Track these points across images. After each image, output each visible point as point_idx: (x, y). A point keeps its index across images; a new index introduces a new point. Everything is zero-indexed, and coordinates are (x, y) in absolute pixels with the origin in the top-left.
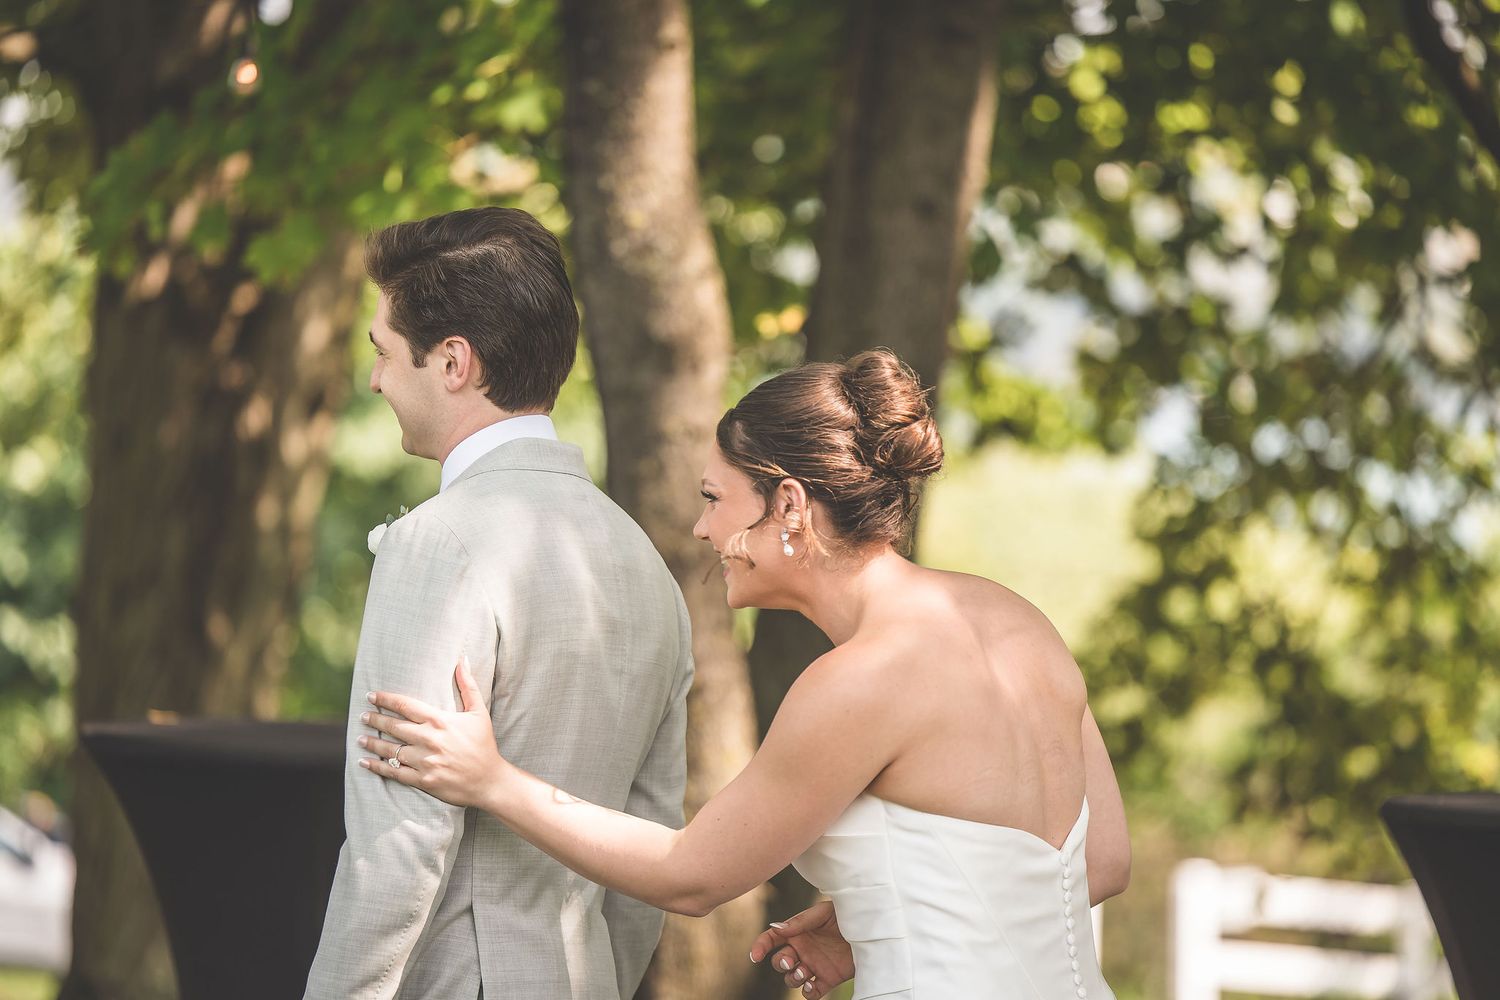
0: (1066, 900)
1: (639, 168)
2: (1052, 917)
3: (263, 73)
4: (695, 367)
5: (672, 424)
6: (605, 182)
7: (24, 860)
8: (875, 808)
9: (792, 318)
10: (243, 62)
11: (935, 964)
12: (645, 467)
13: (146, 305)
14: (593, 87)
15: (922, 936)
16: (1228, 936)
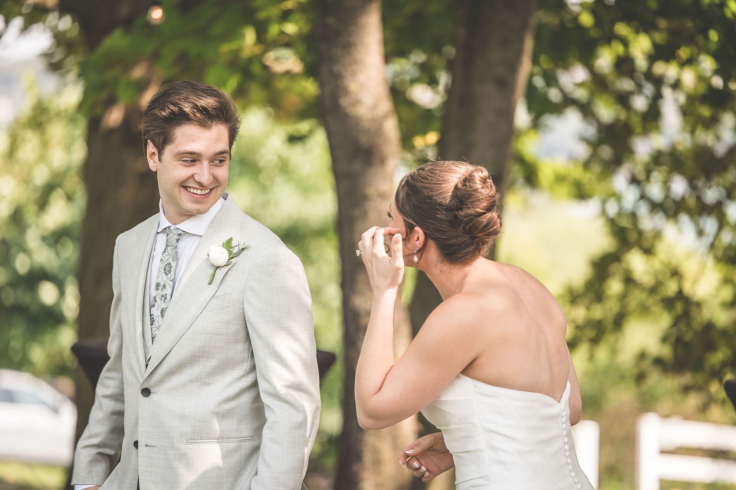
0: (564, 428)
1: (356, 62)
2: (556, 438)
3: (166, 13)
4: (383, 161)
5: (371, 191)
6: (337, 68)
7: (55, 411)
8: (467, 383)
9: (432, 137)
10: (155, 7)
11: (501, 463)
12: (357, 212)
13: (112, 131)
14: (331, 20)
15: (493, 449)
16: (664, 452)
